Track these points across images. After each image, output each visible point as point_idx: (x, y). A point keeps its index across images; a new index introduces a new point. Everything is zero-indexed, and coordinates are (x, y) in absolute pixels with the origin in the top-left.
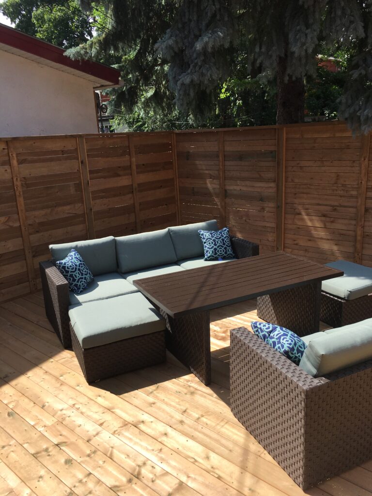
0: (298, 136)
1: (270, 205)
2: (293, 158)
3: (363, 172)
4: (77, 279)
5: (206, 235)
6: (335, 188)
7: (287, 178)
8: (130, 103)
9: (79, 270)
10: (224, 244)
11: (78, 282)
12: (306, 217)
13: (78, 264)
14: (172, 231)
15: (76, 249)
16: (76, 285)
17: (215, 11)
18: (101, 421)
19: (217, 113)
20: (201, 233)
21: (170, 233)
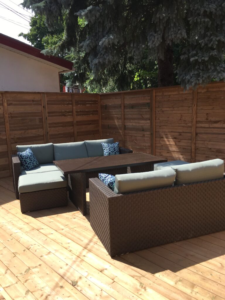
0: (161, 94)
1: (147, 134)
2: (159, 106)
3: (194, 112)
4: (28, 163)
5: (106, 145)
6: (180, 122)
7: (156, 117)
8: (81, 81)
9: (30, 158)
10: (115, 150)
11: (28, 164)
12: (166, 139)
13: (29, 155)
14: (87, 143)
15: (31, 148)
16: (27, 166)
17: (111, 26)
18: (21, 228)
19: (131, 88)
20: (103, 144)
21: (85, 144)
